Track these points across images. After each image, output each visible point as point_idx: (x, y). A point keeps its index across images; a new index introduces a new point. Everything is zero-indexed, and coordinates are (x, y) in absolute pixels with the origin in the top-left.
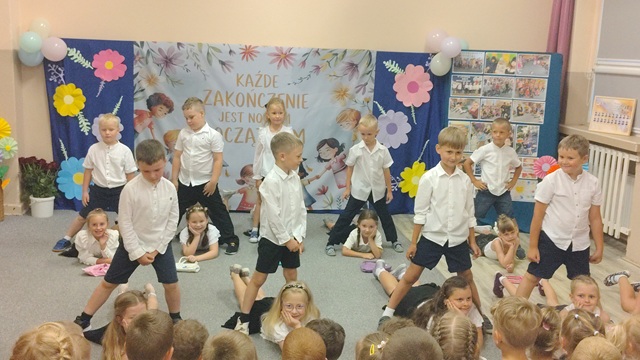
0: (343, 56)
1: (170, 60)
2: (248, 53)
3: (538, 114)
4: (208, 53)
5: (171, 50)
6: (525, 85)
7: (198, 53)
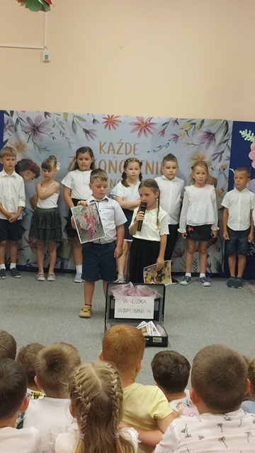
0: (201, 125)
1: (37, 128)
2: (111, 122)
4: (73, 122)
5: (38, 119)
7: (64, 122)
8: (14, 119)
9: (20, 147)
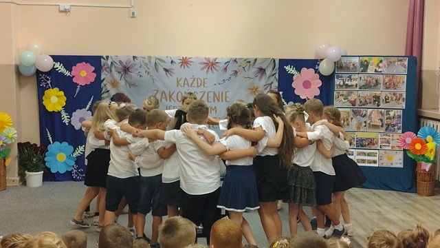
0: (254, 63)
1: (128, 69)
2: (185, 62)
3: (401, 101)
4: (156, 63)
5: (128, 61)
6: (389, 80)
7: (148, 63)
8: (109, 62)
9: (114, 84)
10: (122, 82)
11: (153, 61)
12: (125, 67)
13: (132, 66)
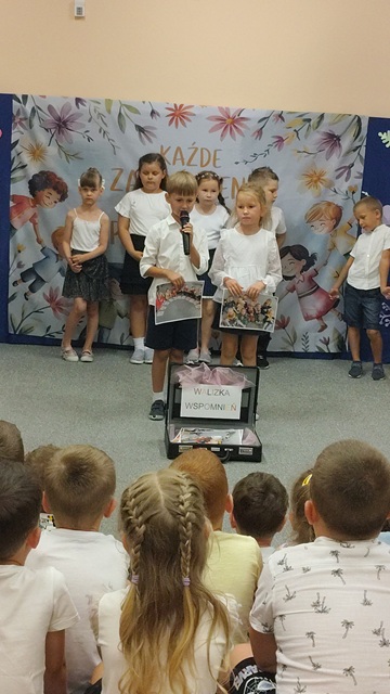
0: (319, 123)
4: (120, 114)
5: (66, 108)
7: (106, 114)
8: (28, 108)
9: (37, 153)
10: (53, 150)
11: (115, 109)
12: (59, 120)
13: (72, 119)
